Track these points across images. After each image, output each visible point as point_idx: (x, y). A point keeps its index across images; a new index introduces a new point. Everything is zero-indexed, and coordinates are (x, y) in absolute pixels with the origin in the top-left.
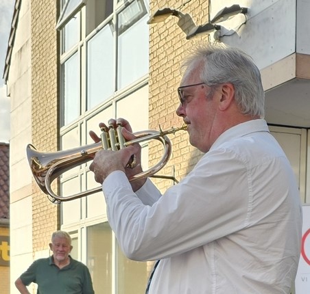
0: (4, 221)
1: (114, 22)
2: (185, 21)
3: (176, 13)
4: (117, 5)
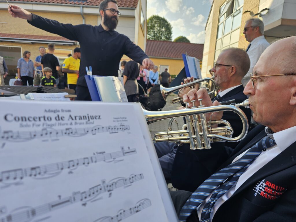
1: (233, 15)
2: (252, 13)
3: (249, 11)
4: (234, 11)
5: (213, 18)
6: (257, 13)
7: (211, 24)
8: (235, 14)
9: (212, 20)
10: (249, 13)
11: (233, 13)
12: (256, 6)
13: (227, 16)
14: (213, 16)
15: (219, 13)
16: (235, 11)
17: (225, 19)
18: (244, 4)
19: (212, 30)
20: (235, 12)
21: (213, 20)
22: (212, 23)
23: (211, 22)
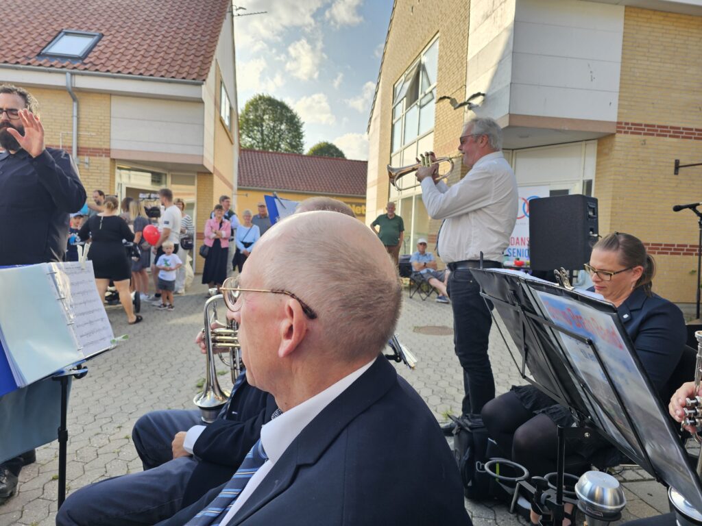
0: (364, 196)
1: (418, 104)
2: (453, 102)
3: (448, 98)
4: (420, 96)
5: (382, 108)
6: (462, 101)
7: (379, 120)
8: (424, 102)
9: (380, 112)
10: (449, 100)
11: (419, 100)
12: (460, 86)
13: (409, 105)
14: (382, 104)
15: (391, 97)
16: (423, 95)
17: (404, 112)
18: (438, 81)
19: (380, 134)
20: (423, 98)
21: (382, 111)
22: (381, 118)
23: (378, 116)
